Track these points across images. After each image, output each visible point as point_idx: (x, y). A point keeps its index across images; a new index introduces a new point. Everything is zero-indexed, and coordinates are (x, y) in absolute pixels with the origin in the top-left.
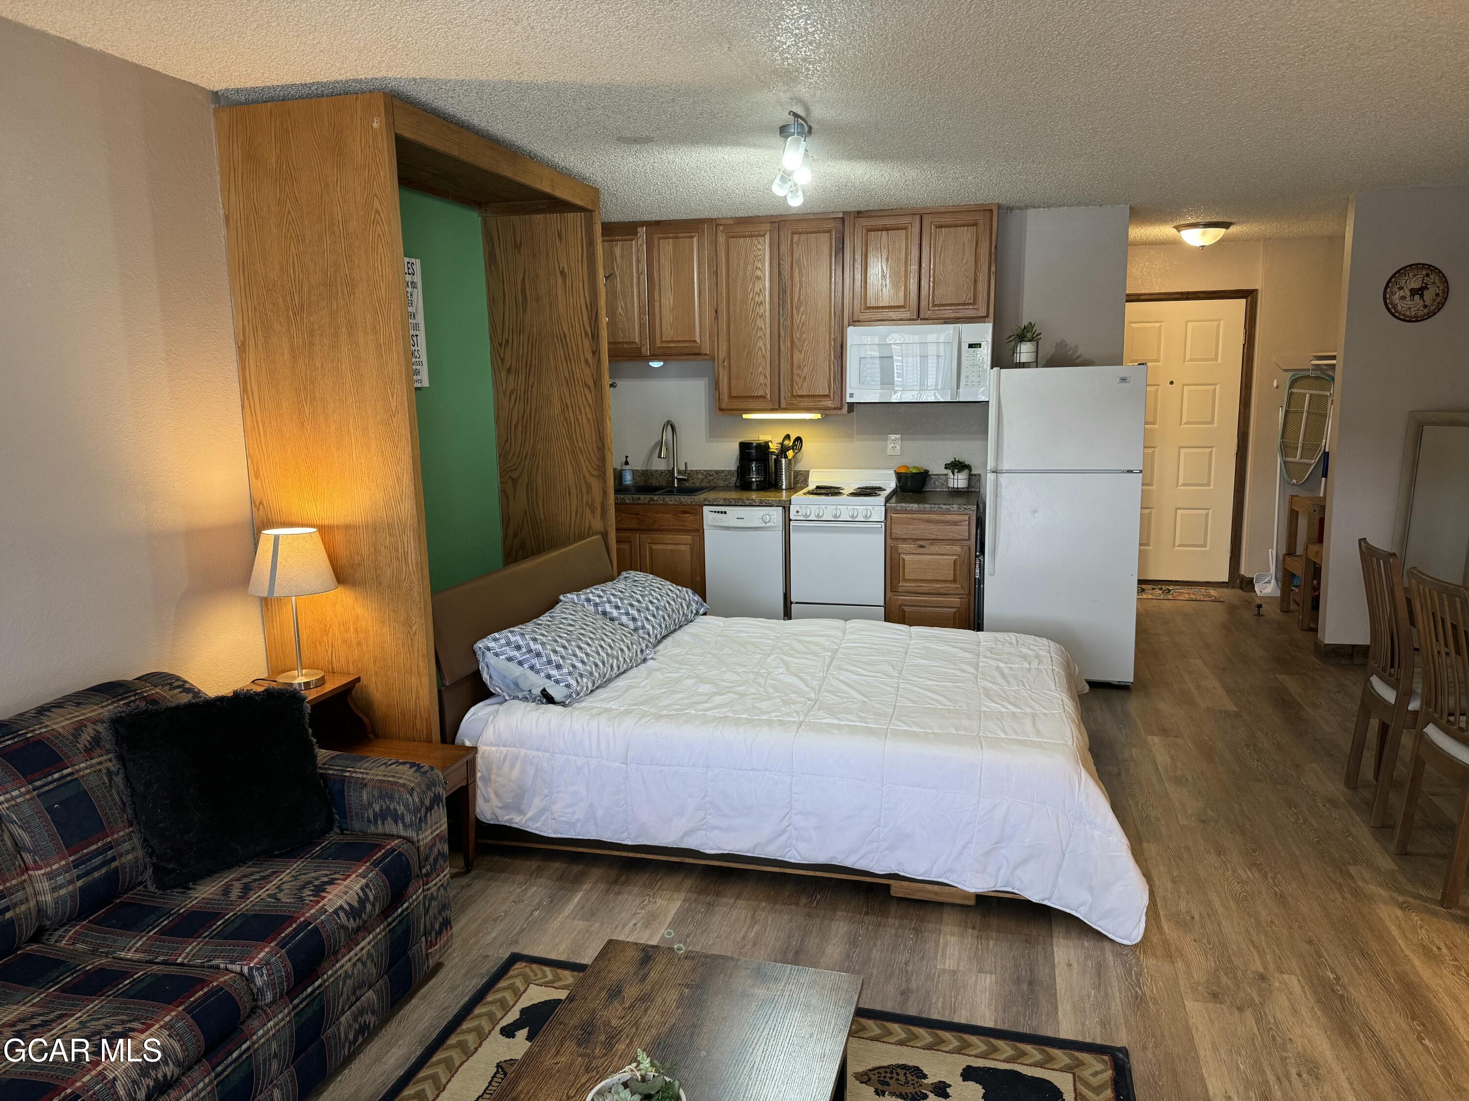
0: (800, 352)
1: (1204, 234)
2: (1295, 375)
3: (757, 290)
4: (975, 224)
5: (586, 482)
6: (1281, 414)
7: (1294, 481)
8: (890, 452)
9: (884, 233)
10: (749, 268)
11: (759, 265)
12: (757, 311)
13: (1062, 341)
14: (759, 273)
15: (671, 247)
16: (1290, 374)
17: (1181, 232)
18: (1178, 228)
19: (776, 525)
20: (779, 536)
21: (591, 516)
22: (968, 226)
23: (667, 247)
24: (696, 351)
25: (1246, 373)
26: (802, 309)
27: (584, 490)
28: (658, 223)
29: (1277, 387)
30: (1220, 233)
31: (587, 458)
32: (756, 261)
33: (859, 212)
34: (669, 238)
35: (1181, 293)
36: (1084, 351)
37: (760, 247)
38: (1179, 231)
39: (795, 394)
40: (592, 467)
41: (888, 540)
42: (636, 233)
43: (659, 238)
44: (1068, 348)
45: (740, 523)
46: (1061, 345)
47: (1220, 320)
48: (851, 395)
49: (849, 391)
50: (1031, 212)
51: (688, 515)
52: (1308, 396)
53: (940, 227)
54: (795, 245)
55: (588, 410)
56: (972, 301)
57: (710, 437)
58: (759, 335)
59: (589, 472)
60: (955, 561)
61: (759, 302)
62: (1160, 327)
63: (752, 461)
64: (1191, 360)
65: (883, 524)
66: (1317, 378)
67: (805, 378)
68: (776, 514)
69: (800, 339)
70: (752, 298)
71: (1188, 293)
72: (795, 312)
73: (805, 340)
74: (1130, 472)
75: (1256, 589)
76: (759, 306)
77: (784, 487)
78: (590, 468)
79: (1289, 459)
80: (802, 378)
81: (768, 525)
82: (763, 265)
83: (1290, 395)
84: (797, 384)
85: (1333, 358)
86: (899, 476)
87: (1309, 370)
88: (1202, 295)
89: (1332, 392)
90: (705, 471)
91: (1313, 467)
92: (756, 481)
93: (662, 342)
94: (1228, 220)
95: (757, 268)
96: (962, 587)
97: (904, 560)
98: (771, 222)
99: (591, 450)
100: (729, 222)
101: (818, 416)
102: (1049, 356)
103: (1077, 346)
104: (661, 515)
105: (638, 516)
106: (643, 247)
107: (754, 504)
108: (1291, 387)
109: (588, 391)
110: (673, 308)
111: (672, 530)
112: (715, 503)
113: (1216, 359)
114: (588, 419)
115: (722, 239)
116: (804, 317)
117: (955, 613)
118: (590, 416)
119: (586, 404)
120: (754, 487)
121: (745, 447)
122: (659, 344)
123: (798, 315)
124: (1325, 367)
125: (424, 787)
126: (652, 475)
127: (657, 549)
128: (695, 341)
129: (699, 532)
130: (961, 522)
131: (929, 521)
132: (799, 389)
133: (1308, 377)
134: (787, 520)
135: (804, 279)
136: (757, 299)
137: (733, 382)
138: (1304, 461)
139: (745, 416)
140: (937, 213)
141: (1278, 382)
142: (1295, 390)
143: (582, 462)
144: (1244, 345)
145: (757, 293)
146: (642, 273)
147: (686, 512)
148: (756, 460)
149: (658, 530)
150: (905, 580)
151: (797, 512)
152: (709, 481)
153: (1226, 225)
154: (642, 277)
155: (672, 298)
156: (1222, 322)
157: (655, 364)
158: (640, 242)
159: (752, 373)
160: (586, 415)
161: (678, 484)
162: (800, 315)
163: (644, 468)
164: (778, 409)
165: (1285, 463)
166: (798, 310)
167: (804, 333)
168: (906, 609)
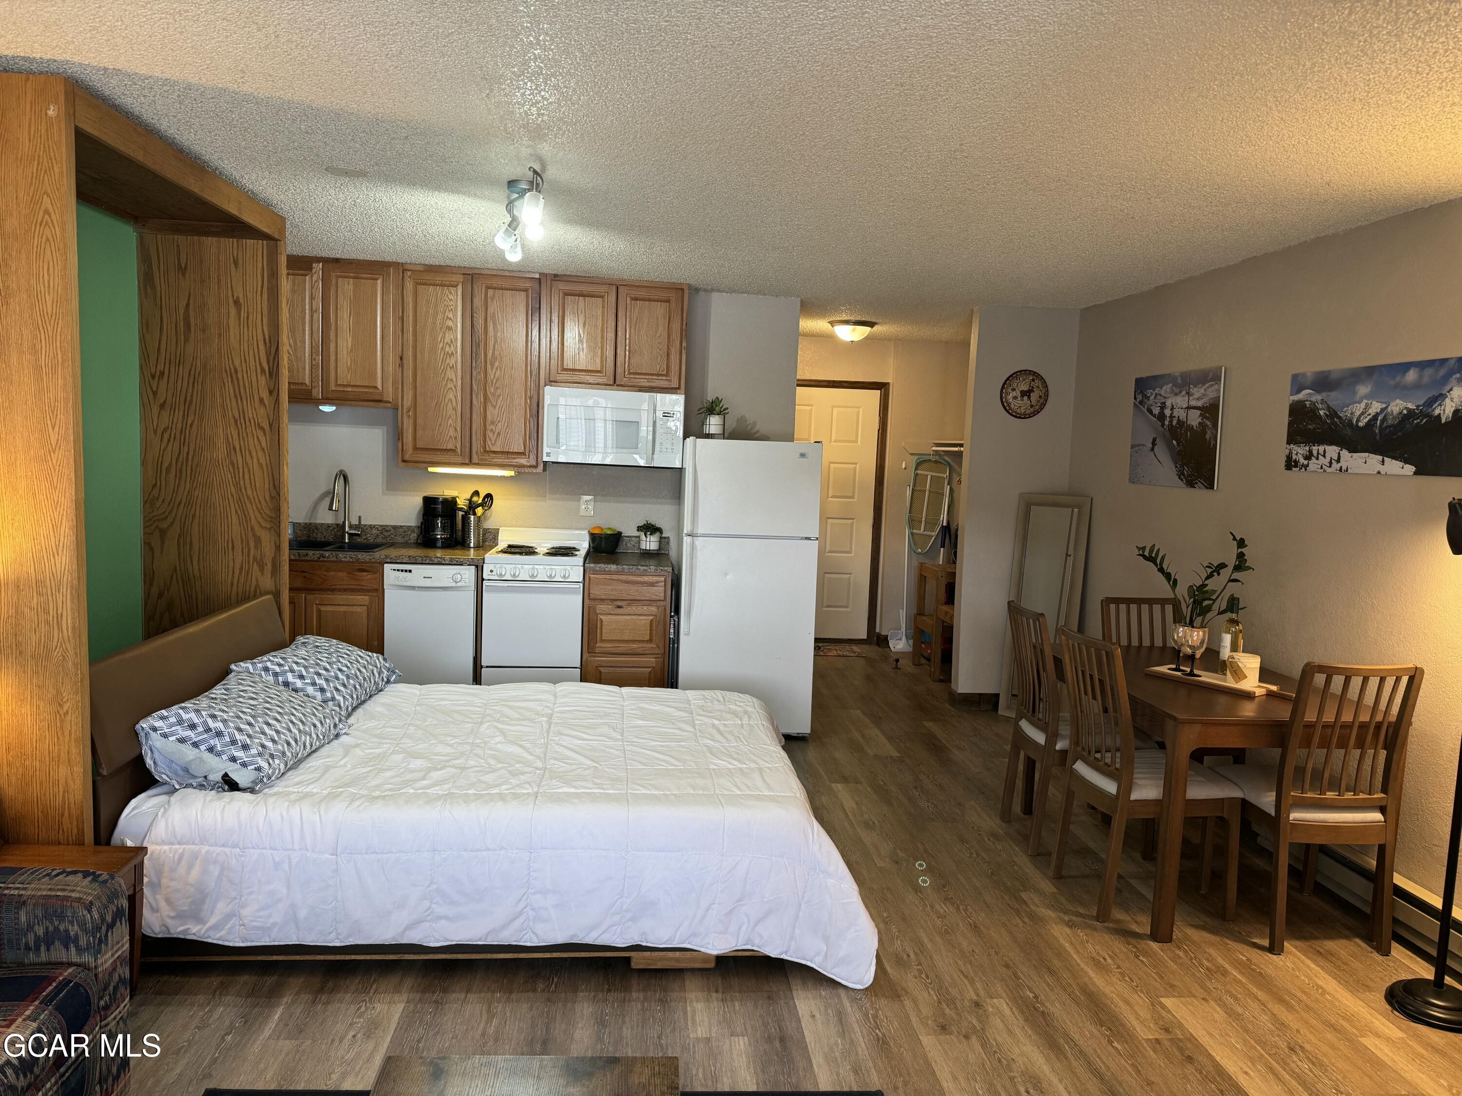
0: (495, 407)
1: (854, 330)
2: (919, 459)
3: (447, 340)
4: (668, 301)
5: (254, 535)
6: (909, 493)
7: (920, 550)
8: (583, 512)
9: (581, 298)
10: (439, 317)
11: (451, 315)
12: (448, 361)
13: (743, 417)
14: (450, 323)
15: (351, 287)
16: (916, 457)
17: (835, 328)
18: (832, 323)
19: (467, 584)
20: (471, 596)
21: (259, 574)
22: (661, 301)
23: (346, 287)
24: (379, 398)
25: (881, 455)
26: (497, 364)
27: (252, 544)
28: (337, 260)
29: (905, 468)
30: (864, 331)
31: (257, 508)
32: (447, 311)
33: (556, 276)
34: (350, 277)
35: (829, 381)
36: (761, 427)
37: (451, 297)
38: (833, 326)
39: (488, 449)
40: (263, 517)
41: (586, 601)
42: (310, 269)
43: (338, 277)
44: (748, 423)
45: (427, 583)
46: (741, 420)
47: (859, 408)
48: (548, 454)
49: (546, 450)
50: (715, 296)
51: (365, 574)
52: (929, 477)
53: (636, 299)
54: (489, 300)
55: (260, 453)
56: (665, 372)
57: (387, 490)
58: (449, 386)
59: (259, 523)
60: (651, 621)
61: (450, 353)
62: (811, 411)
63: (437, 517)
64: (835, 441)
65: (581, 584)
66: (936, 462)
67: (499, 434)
68: (468, 574)
69: (494, 394)
70: (443, 348)
71: (834, 382)
72: (489, 366)
73: (499, 396)
74: (809, 539)
75: (891, 645)
76: (450, 357)
77: (472, 545)
78: (260, 520)
79: (915, 531)
80: (496, 434)
81: (458, 584)
82: (455, 316)
83: (916, 475)
84: (490, 440)
85: (961, 445)
86: (593, 537)
87: (930, 455)
88: (845, 384)
89: (948, 474)
90: (381, 526)
91: (933, 538)
92: (441, 538)
93: (337, 385)
94: (873, 320)
95: (448, 318)
96: (658, 647)
97: (601, 620)
98: (463, 274)
99: (262, 500)
100: (417, 268)
101: (512, 473)
102: (731, 430)
103: (755, 423)
104: (332, 573)
105: (304, 574)
106: (318, 284)
107: (443, 562)
108: (916, 469)
109: (262, 433)
110: (351, 351)
111: (345, 590)
112: (398, 561)
113: (856, 441)
114: (260, 465)
115: (409, 285)
116: (498, 372)
117: (650, 673)
118: (263, 461)
119: (258, 448)
120: (439, 544)
121: (429, 502)
122: (333, 387)
123: (492, 370)
124: (942, 453)
125: (104, 901)
126: (317, 529)
127: (326, 611)
128: (376, 387)
129: (378, 592)
130: (657, 582)
131: (627, 582)
132: (493, 445)
133: (930, 461)
134: (480, 580)
135: (499, 334)
136: (447, 349)
137: (420, 433)
138: (926, 533)
139: (430, 469)
140: (632, 286)
141: (906, 464)
142: (919, 472)
143: (251, 511)
144: (879, 430)
145: (447, 343)
146: (316, 311)
147: (363, 570)
148: (442, 516)
149: (328, 590)
150: (602, 641)
151: (492, 571)
152: (386, 537)
153: (871, 324)
154: (315, 315)
155: (350, 340)
156: (861, 410)
157: (327, 409)
158: (314, 278)
159: (440, 425)
160: (258, 460)
161: (349, 539)
162: (494, 370)
163: (307, 521)
164: (470, 463)
165: (912, 534)
166: (492, 366)
167: (498, 388)
168: (603, 670)
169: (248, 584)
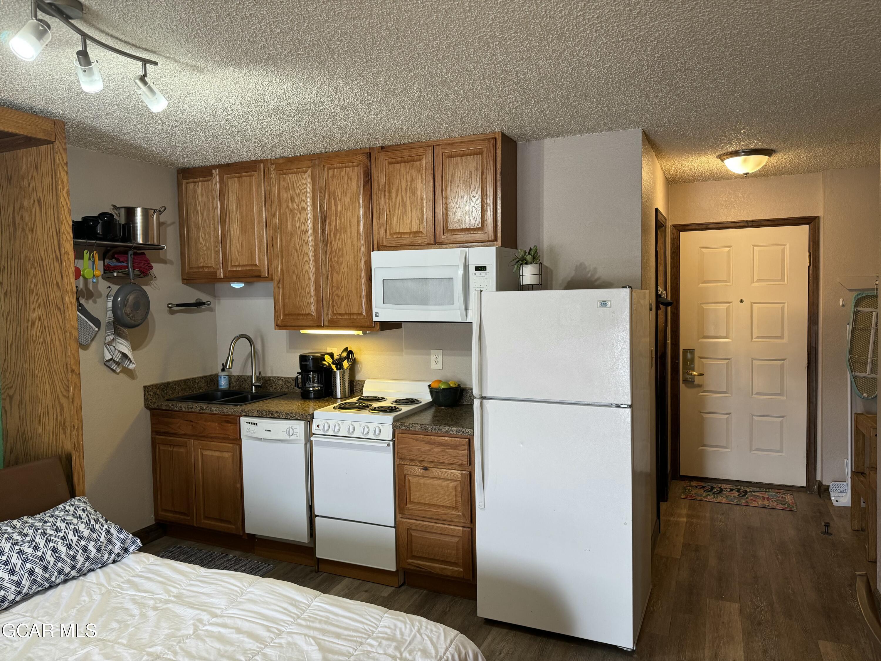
0: (338, 274)
1: (745, 161)
2: (859, 294)
3: (302, 220)
4: (480, 153)
5: (59, 403)
6: (848, 331)
8: (433, 366)
9: (403, 165)
10: (296, 201)
11: (304, 198)
12: (303, 238)
13: (581, 264)
14: (303, 204)
15: (237, 185)
16: (856, 293)
17: (725, 161)
18: (721, 157)
19: (298, 438)
20: (301, 448)
22: (474, 154)
23: (233, 185)
24: (257, 274)
25: (813, 291)
26: (338, 235)
28: (228, 165)
29: (843, 306)
30: (762, 160)
32: (301, 194)
33: (382, 148)
34: (235, 177)
36: (602, 273)
37: (303, 182)
38: (722, 160)
39: (335, 312)
41: (396, 459)
42: (211, 175)
43: (228, 178)
44: (587, 270)
45: (268, 435)
47: (784, 245)
48: (377, 314)
49: (374, 310)
50: (548, 143)
51: (230, 424)
52: (874, 313)
53: (450, 157)
54: (330, 179)
56: (480, 226)
57: (290, 348)
58: (305, 259)
60: (456, 487)
61: (305, 230)
62: (728, 252)
63: (310, 371)
64: (758, 281)
67: (343, 298)
68: (299, 426)
69: (338, 263)
70: (299, 227)
71: (753, 221)
72: (333, 239)
73: (342, 263)
74: (618, 406)
75: (832, 497)
76: (305, 233)
77: (339, 396)
79: (858, 374)
80: (340, 298)
81: (292, 438)
82: (306, 197)
83: (857, 313)
84: (336, 303)
86: (433, 391)
87: (874, 290)
88: (765, 223)
92: (313, 390)
93: (232, 266)
95: (302, 200)
96: (464, 515)
97: (409, 481)
98: (312, 160)
100: (281, 161)
101: (360, 333)
104: (209, 423)
105: (192, 423)
106: (217, 186)
107: (281, 417)
108: (856, 306)
110: (239, 236)
112: (250, 415)
113: (783, 279)
115: (274, 175)
116: (340, 243)
120: (312, 395)
121: (303, 358)
122: (230, 269)
123: (335, 241)
128: (256, 265)
130: (460, 445)
131: (432, 443)
132: (338, 308)
133: (874, 296)
135: (339, 209)
136: (303, 227)
137: (287, 301)
139: (302, 332)
140: (446, 144)
141: (844, 301)
142: (860, 309)
144: (809, 267)
145: (302, 222)
146: (216, 208)
147: (228, 422)
148: (314, 372)
149: (207, 437)
151: (318, 426)
154: (216, 211)
155: (238, 228)
156: (786, 247)
157: (236, 285)
158: (214, 182)
159: (300, 293)
160: (58, 336)
161: (256, 390)
162: (337, 241)
164: (319, 327)
165: (855, 378)
166: (335, 236)
167: (340, 257)
169: (58, 445)
